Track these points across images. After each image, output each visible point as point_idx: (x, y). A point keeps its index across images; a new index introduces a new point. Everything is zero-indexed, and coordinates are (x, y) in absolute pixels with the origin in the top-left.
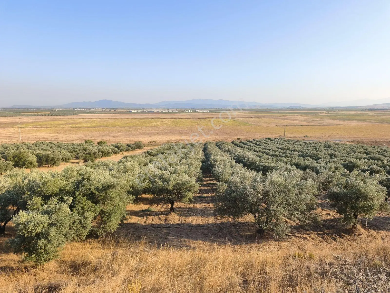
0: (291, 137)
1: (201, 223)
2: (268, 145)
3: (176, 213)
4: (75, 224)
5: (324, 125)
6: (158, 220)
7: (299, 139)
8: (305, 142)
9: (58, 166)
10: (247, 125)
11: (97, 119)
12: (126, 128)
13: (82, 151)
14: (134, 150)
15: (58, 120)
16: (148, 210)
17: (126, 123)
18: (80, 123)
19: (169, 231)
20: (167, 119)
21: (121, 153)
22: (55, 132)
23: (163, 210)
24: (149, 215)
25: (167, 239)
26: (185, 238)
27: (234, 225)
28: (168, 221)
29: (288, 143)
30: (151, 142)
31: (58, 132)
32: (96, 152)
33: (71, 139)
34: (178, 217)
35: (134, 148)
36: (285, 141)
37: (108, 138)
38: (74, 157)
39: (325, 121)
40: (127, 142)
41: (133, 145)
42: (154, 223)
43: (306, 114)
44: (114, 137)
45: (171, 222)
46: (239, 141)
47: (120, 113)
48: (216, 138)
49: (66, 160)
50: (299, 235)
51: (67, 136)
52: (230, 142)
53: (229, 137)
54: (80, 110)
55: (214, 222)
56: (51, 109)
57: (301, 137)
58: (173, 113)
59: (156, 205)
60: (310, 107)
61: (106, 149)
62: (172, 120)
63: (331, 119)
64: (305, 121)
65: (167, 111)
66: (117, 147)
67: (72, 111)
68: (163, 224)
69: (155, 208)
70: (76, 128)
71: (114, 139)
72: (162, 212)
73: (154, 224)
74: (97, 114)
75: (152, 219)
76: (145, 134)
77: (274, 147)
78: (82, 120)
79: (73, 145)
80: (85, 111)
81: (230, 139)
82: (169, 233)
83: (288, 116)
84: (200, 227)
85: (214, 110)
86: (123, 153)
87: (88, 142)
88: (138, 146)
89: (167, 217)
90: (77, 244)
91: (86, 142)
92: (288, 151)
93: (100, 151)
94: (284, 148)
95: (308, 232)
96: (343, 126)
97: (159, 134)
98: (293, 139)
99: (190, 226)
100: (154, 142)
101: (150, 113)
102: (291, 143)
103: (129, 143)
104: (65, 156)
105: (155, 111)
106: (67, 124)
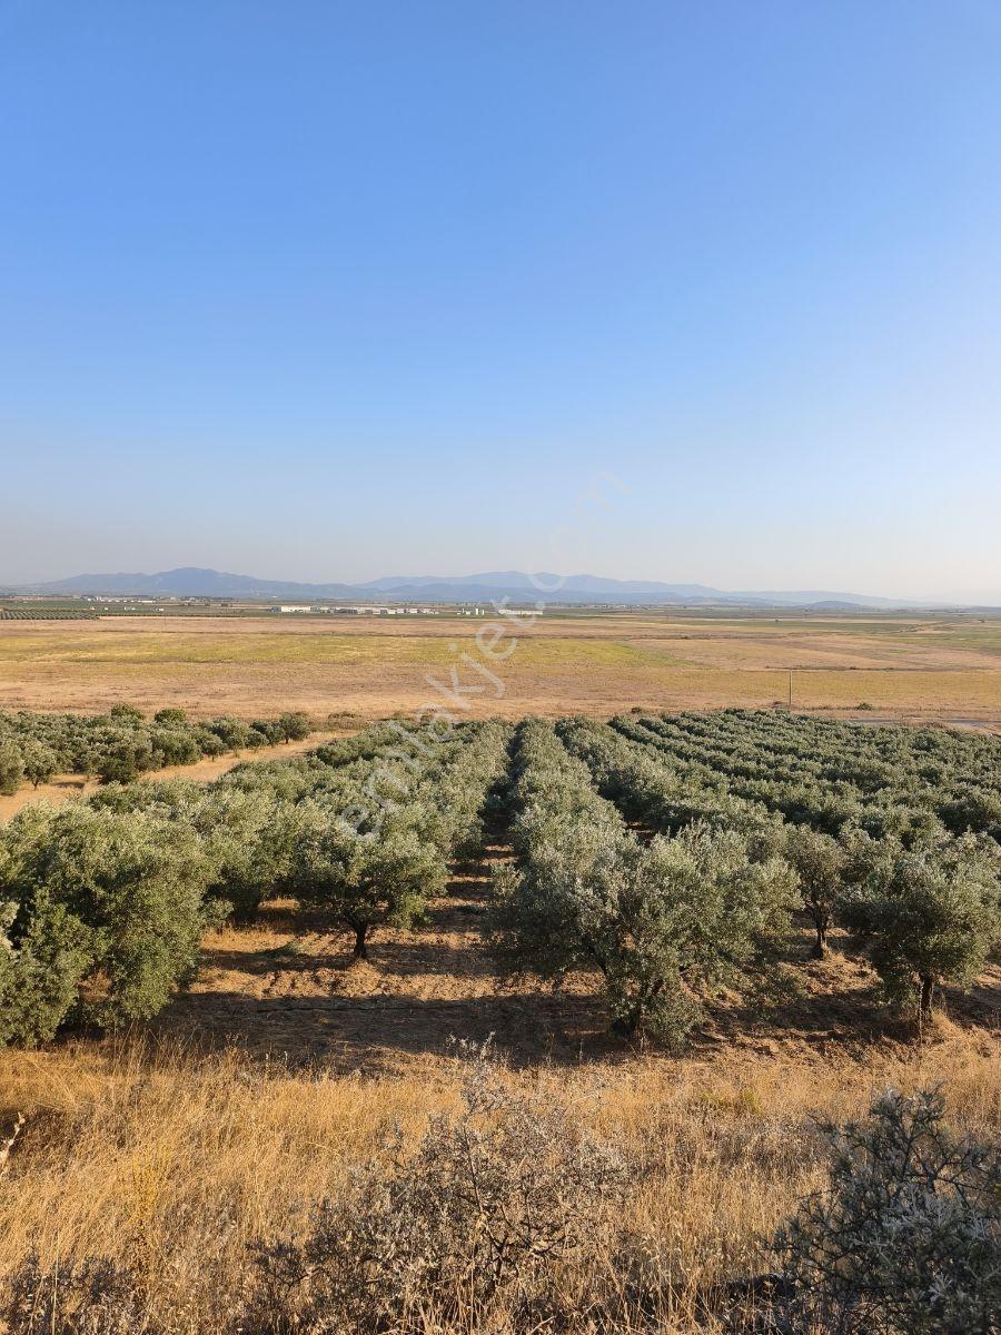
0: (813, 709)
1: (448, 997)
2: (732, 733)
3: (372, 963)
4: (24, 990)
5: (927, 670)
6: (311, 985)
7: (840, 716)
8: (856, 728)
9: (10, 795)
10: (670, 662)
11: (161, 632)
12: (257, 668)
13: (98, 744)
14: (277, 742)
15: (27, 633)
16: (285, 951)
17: (259, 650)
18: (102, 647)
19: (337, 1022)
20: (399, 636)
21: (232, 753)
22: (14, 677)
23: (334, 951)
24: (287, 967)
25: (324, 1045)
26: (382, 1044)
27: (549, 1005)
28: (343, 988)
29: (799, 730)
30: (337, 716)
31: (27, 676)
32: (145, 750)
33: (68, 700)
34: (378, 976)
35: (276, 735)
36: (788, 720)
37: (192, 700)
38: (69, 765)
39: (932, 656)
40: (254, 716)
41: (274, 725)
42: (295, 992)
43: (872, 629)
44: (213, 696)
45: (351, 992)
46: (636, 718)
47: (242, 614)
48: (559, 708)
49: (39, 775)
50: (748, 1040)
51: (53, 689)
52: (606, 721)
53: (603, 702)
54: (106, 602)
55: (491, 993)
56: (8, 597)
57: (847, 709)
58: (420, 616)
59: (317, 936)
60: (884, 606)
61: (181, 741)
62: (414, 640)
63: (955, 648)
64: (862, 653)
65: (401, 611)
66: (218, 731)
67: (76, 603)
68: (325, 999)
69: (312, 944)
70: (88, 663)
71: (213, 702)
72: (332, 957)
73: (294, 998)
74: (160, 614)
75: (293, 980)
76: (320, 689)
77: (746, 743)
78: (109, 636)
79: (71, 721)
80: (121, 605)
81: (602, 711)
82: (337, 1027)
83: (807, 634)
84: (442, 1008)
85: (561, 611)
86: (239, 751)
87: (121, 710)
88: (292, 729)
89: (343, 975)
90: (31, 1057)
91: (115, 712)
92: (789, 759)
93: (156, 745)
94: (780, 748)
95: (780, 1032)
96: (991, 673)
97: (365, 687)
98: (815, 714)
99: (410, 1006)
100: (348, 715)
101: (344, 615)
102: (808, 728)
103: (261, 717)
104: (37, 763)
105: (361, 610)
106: (56, 648)
